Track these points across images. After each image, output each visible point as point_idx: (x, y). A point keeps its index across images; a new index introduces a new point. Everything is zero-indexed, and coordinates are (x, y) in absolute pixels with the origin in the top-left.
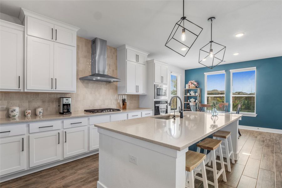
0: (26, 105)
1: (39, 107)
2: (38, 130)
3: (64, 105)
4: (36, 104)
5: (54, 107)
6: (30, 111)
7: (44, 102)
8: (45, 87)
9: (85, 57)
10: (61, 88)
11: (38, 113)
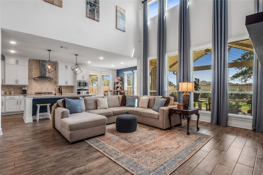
0: (7, 90)
1: (12, 91)
2: (9, 99)
3: (23, 90)
4: (11, 90)
5: (19, 91)
6: (8, 93)
7: (15, 89)
8: (13, 83)
9: (36, 68)
10: (21, 83)
11: (12, 93)
